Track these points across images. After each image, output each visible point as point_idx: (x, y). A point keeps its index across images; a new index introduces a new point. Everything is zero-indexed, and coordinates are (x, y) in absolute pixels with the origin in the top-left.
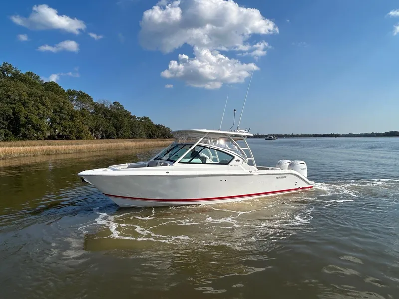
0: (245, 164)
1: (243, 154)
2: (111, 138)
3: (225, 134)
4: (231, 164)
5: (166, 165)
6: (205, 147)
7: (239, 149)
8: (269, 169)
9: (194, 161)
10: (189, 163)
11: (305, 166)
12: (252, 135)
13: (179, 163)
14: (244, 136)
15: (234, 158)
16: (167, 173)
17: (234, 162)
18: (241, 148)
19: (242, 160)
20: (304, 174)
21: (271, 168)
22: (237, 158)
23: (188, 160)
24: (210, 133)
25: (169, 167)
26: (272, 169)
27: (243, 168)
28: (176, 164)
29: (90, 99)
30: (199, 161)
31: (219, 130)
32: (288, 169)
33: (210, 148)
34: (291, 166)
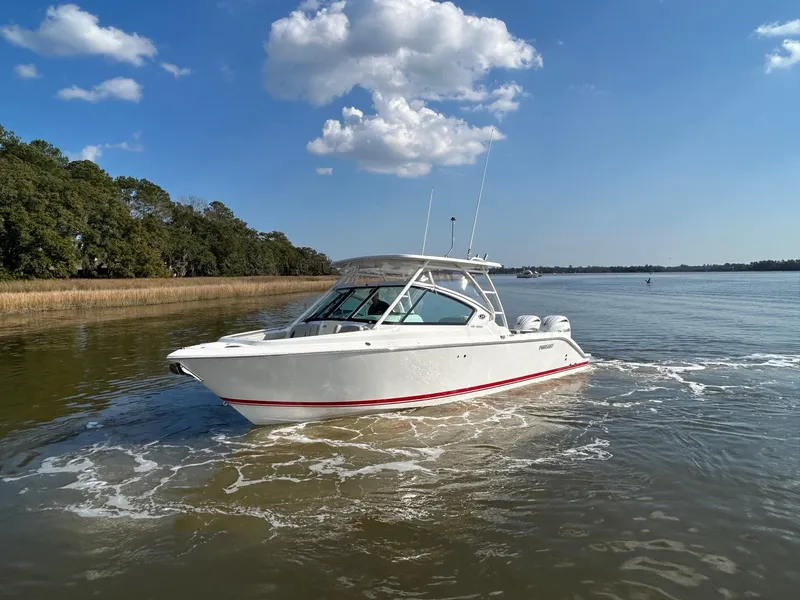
0: (492, 322)
2: (206, 275)
4: (470, 323)
6: (426, 290)
13: (383, 323)
15: (474, 310)
17: (475, 320)
19: (487, 316)
22: (480, 311)
27: (491, 331)
28: (379, 325)
29: (165, 196)
33: (434, 292)
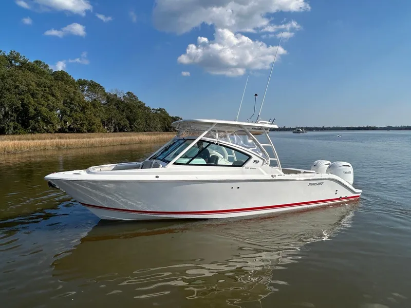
0: (265, 165)
1: (263, 152)
3: (239, 126)
4: (246, 165)
5: (158, 166)
6: (210, 143)
7: (258, 145)
8: (300, 172)
9: (195, 161)
10: (188, 164)
11: (351, 169)
12: (276, 127)
13: (175, 163)
14: (266, 129)
15: (250, 157)
16: (157, 177)
17: (250, 164)
18: (261, 145)
19: (261, 161)
20: (349, 180)
21: (302, 171)
22: (254, 158)
23: (187, 160)
24: (219, 124)
25: (160, 169)
26: (305, 172)
27: (263, 172)
28: (170, 165)
30: (202, 161)
31: (235, 120)
32: (327, 172)
33: (217, 144)
34: (331, 168)
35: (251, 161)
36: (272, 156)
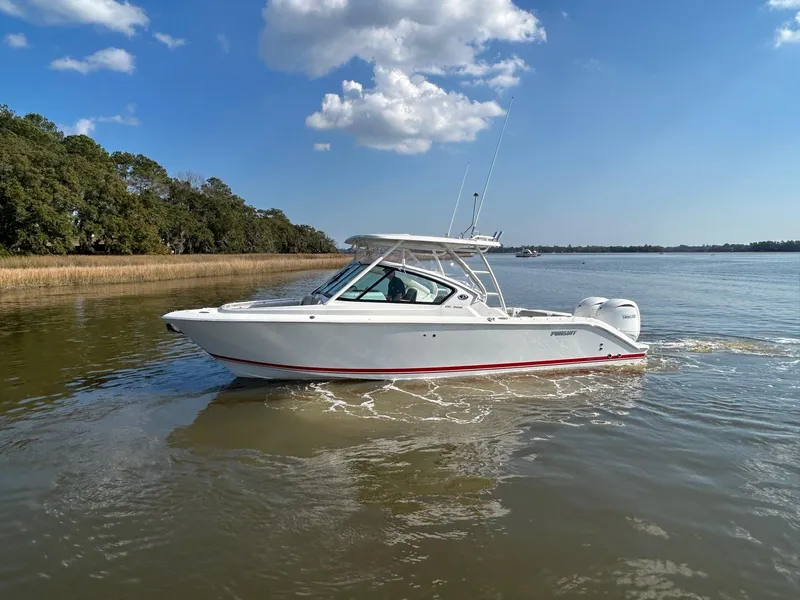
0: (478, 303)
1: (477, 283)
2: (204, 252)
7: (469, 273)
9: (369, 295)
10: (358, 299)
14: (482, 248)
15: (454, 291)
16: (312, 318)
18: (473, 272)
19: (471, 297)
22: (460, 292)
23: (357, 294)
24: (406, 241)
25: (318, 307)
27: (475, 312)
29: (161, 172)
30: (380, 295)
33: (403, 271)
35: (456, 295)
36: (491, 288)
